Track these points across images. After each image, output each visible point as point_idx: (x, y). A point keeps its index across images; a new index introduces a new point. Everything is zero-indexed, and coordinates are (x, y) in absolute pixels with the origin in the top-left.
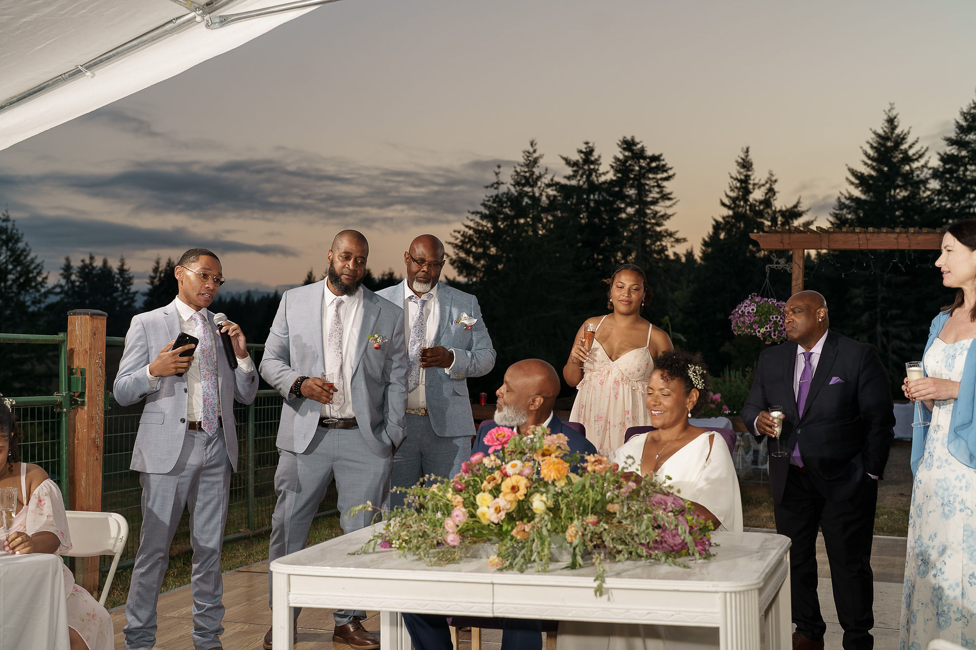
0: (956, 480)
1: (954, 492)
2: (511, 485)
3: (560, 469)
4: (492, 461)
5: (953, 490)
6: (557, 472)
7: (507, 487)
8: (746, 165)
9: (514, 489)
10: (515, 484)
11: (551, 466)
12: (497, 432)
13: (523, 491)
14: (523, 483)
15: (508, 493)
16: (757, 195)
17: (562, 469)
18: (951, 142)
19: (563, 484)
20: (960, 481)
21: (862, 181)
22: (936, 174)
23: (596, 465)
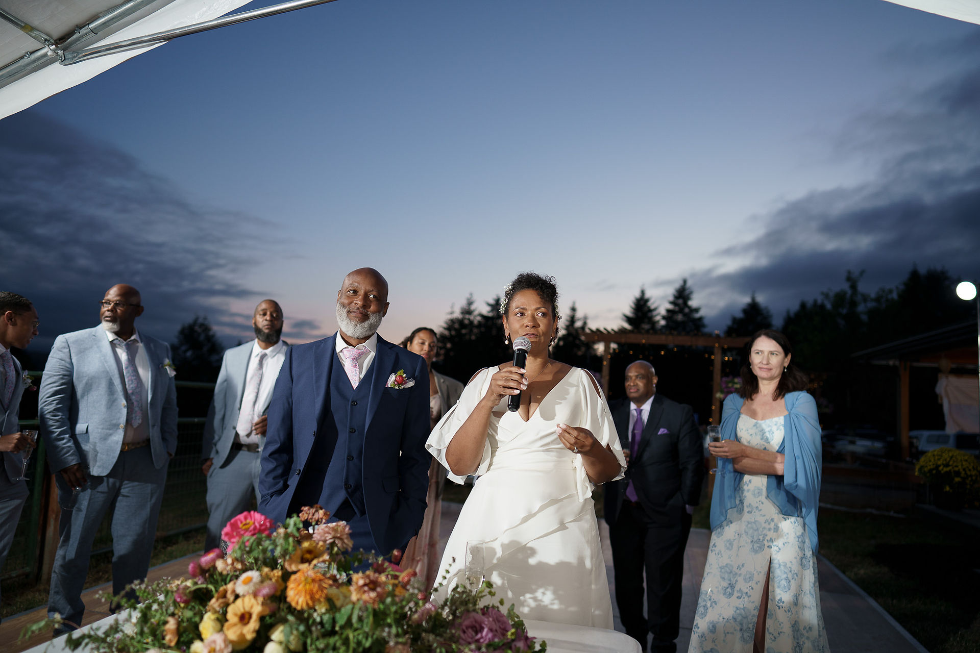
0: (765, 523)
1: (764, 533)
2: (242, 610)
3: (315, 590)
4: (228, 565)
5: (763, 531)
6: (308, 597)
7: (236, 615)
8: (573, 309)
9: (244, 618)
10: (247, 609)
11: (301, 586)
12: (246, 518)
13: (253, 625)
14: (257, 609)
15: (235, 625)
16: (578, 324)
17: (317, 592)
18: (671, 303)
19: (323, 610)
20: (769, 524)
21: (629, 320)
22: (664, 318)
23: (365, 592)
